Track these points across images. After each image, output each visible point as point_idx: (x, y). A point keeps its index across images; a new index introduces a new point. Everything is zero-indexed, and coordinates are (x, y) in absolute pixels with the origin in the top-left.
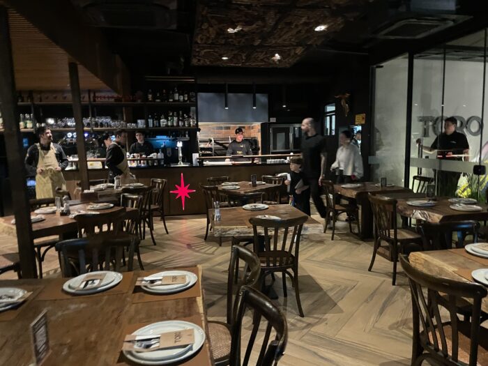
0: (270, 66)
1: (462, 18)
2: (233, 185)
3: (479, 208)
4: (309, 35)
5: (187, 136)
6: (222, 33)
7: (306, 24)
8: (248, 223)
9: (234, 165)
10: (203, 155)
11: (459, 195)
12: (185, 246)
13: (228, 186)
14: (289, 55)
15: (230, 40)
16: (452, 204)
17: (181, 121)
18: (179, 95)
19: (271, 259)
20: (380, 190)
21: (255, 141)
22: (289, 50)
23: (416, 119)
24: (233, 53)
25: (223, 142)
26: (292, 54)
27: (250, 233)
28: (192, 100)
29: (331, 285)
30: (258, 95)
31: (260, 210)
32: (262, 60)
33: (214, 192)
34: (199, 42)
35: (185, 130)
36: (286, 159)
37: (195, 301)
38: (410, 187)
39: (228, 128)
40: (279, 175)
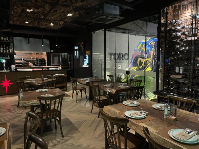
0: (49, 28)
1: (121, 18)
2: (32, 80)
3: (128, 86)
4: (65, 17)
5: (9, 57)
6: (24, 11)
7: (63, 12)
8: (37, 99)
9: (33, 71)
10: (17, 66)
11: (122, 81)
12: (7, 110)
13: (29, 81)
14: (57, 24)
15: (28, 15)
16: (119, 85)
17: (5, 50)
18: (3, 38)
19: (49, 114)
20: (95, 80)
21: (44, 60)
22: (57, 22)
23: (108, 54)
24: (31, 20)
25: (28, 60)
26: (59, 24)
27: (38, 103)
28: (11, 40)
29: (76, 121)
30: (44, 40)
31: (44, 92)
32: (45, 25)
33: (22, 84)
34: (13, 14)
35: (8, 54)
36: (58, 68)
37: (4, 143)
38: (106, 79)
39: (31, 54)
40: (55, 75)
